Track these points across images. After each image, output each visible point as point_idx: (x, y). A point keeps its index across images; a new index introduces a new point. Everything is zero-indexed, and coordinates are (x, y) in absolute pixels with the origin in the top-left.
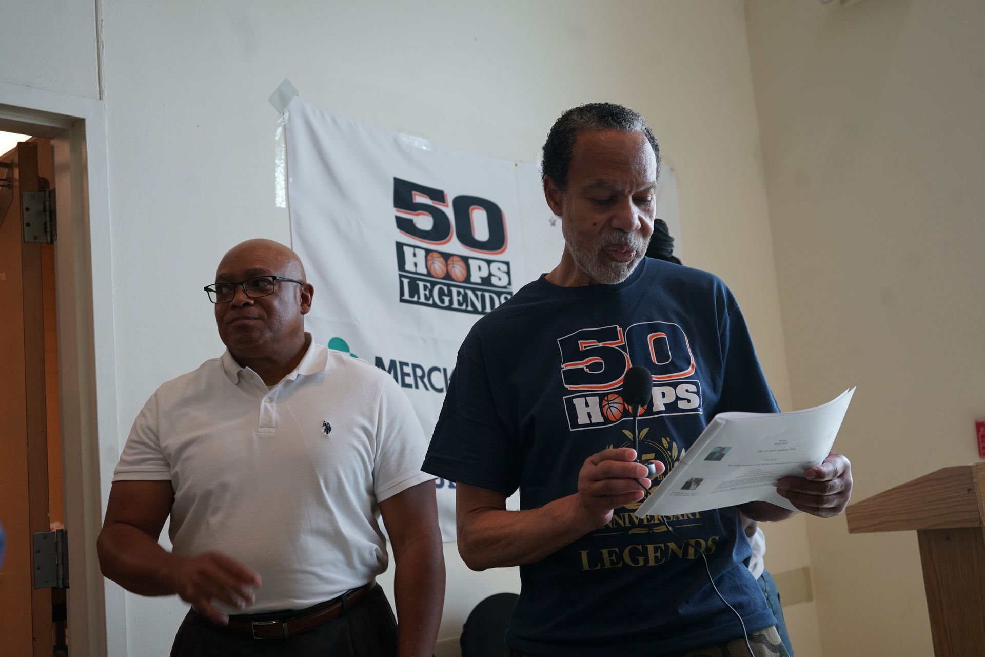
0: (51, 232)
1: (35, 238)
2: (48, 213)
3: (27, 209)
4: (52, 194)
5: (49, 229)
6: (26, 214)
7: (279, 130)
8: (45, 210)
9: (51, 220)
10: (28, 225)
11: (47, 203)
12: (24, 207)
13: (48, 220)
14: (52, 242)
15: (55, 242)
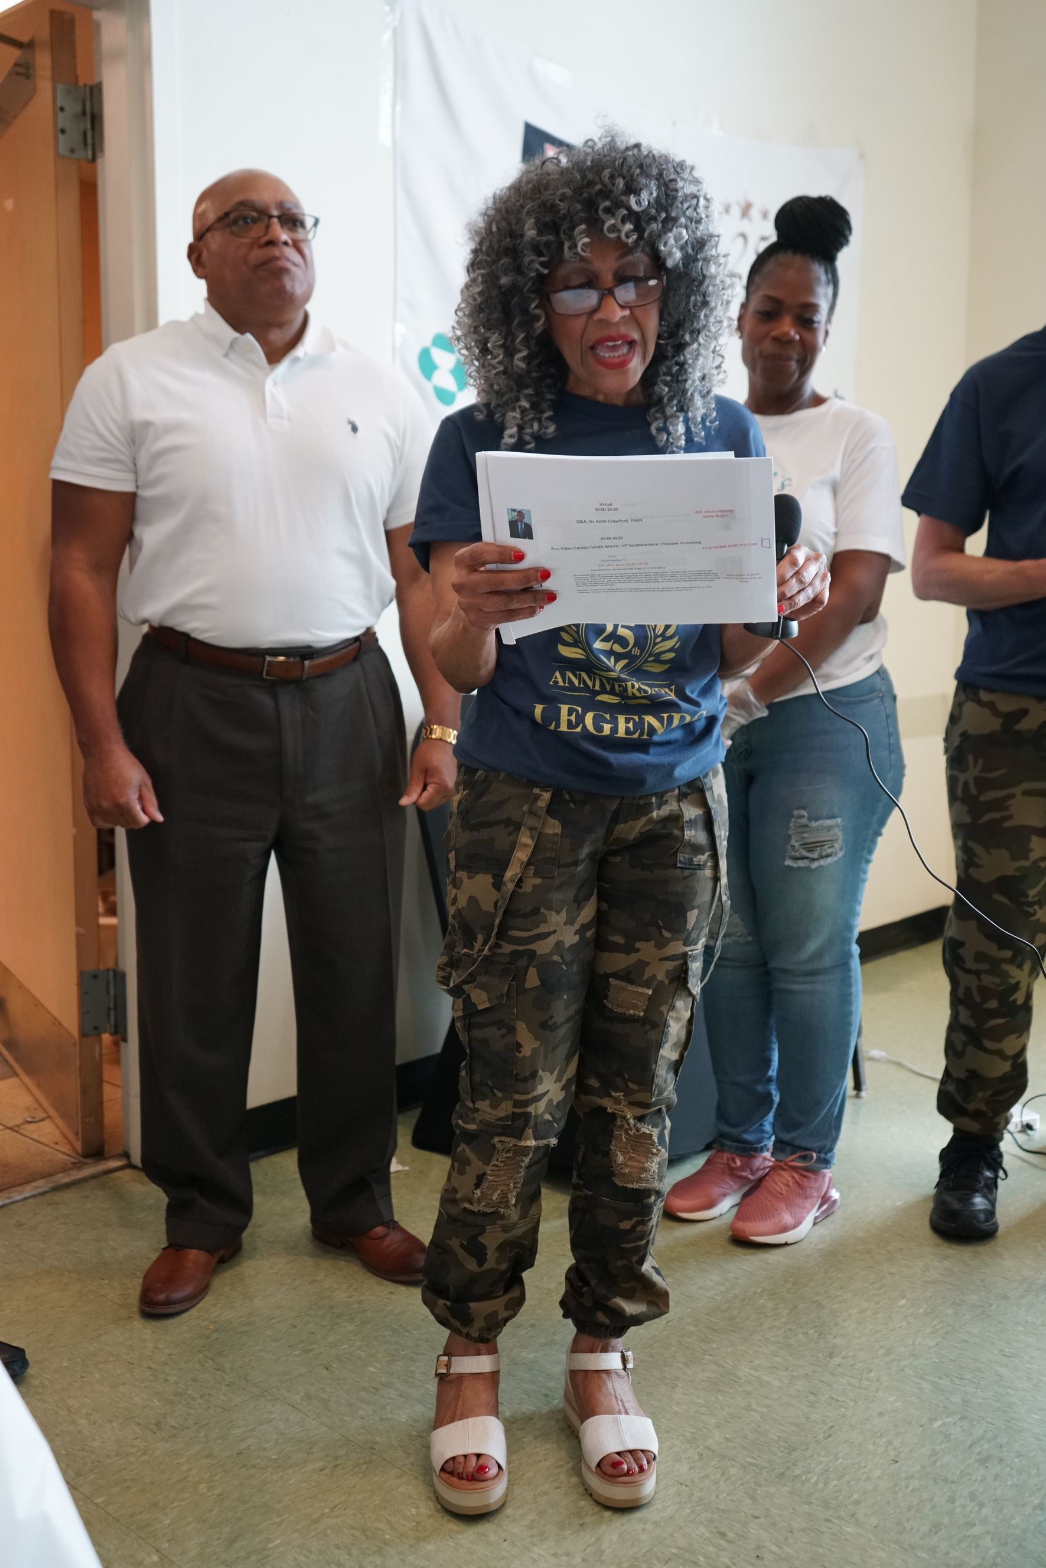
0: (93, 145)
1: (72, 151)
2: (88, 118)
3: (62, 109)
4: (95, 92)
5: (89, 140)
6: (60, 115)
7: (387, 36)
8: (84, 113)
9: (93, 128)
10: (63, 131)
11: (88, 104)
12: (59, 105)
13: (89, 126)
14: (94, 159)
15: (99, 161)
